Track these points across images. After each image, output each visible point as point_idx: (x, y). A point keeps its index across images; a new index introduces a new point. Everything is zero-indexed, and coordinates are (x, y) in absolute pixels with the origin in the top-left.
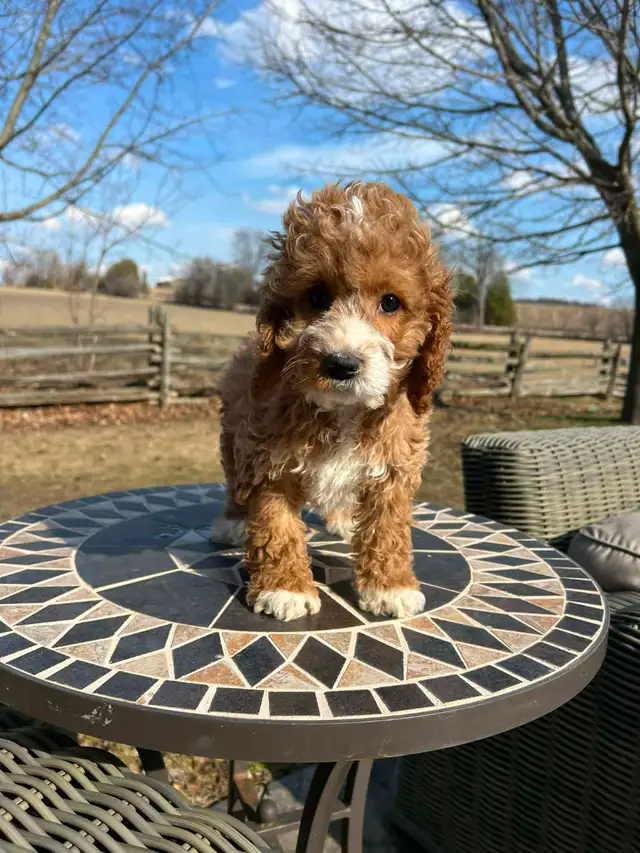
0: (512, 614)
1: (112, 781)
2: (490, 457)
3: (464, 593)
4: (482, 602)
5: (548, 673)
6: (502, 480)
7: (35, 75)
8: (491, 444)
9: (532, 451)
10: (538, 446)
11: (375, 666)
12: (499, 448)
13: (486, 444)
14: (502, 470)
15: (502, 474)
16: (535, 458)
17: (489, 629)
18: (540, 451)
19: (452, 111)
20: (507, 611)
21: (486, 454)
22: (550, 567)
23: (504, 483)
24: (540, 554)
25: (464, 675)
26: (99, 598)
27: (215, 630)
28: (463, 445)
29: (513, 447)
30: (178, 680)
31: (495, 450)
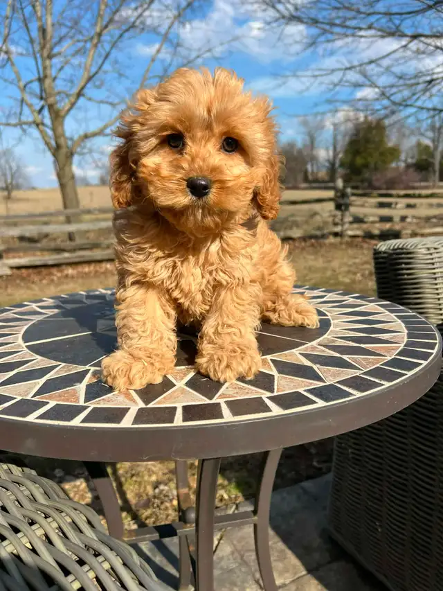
0: (345, 357)
1: (9, 478)
2: (395, 256)
3: (314, 343)
4: (324, 349)
5: (348, 397)
6: (403, 274)
7: (99, 35)
8: (396, 247)
9: (428, 249)
10: (435, 246)
11: (196, 390)
12: (402, 249)
13: (392, 248)
14: (403, 266)
15: (403, 269)
16: (431, 254)
17: (316, 367)
18: (435, 249)
19: (401, 14)
20: (342, 354)
21: (391, 254)
22: (403, 325)
23: (406, 276)
24: (400, 317)
25: (269, 398)
26: (25, 349)
27: (89, 368)
28: (375, 250)
29: (413, 247)
30: (33, 399)
31: (398, 251)
